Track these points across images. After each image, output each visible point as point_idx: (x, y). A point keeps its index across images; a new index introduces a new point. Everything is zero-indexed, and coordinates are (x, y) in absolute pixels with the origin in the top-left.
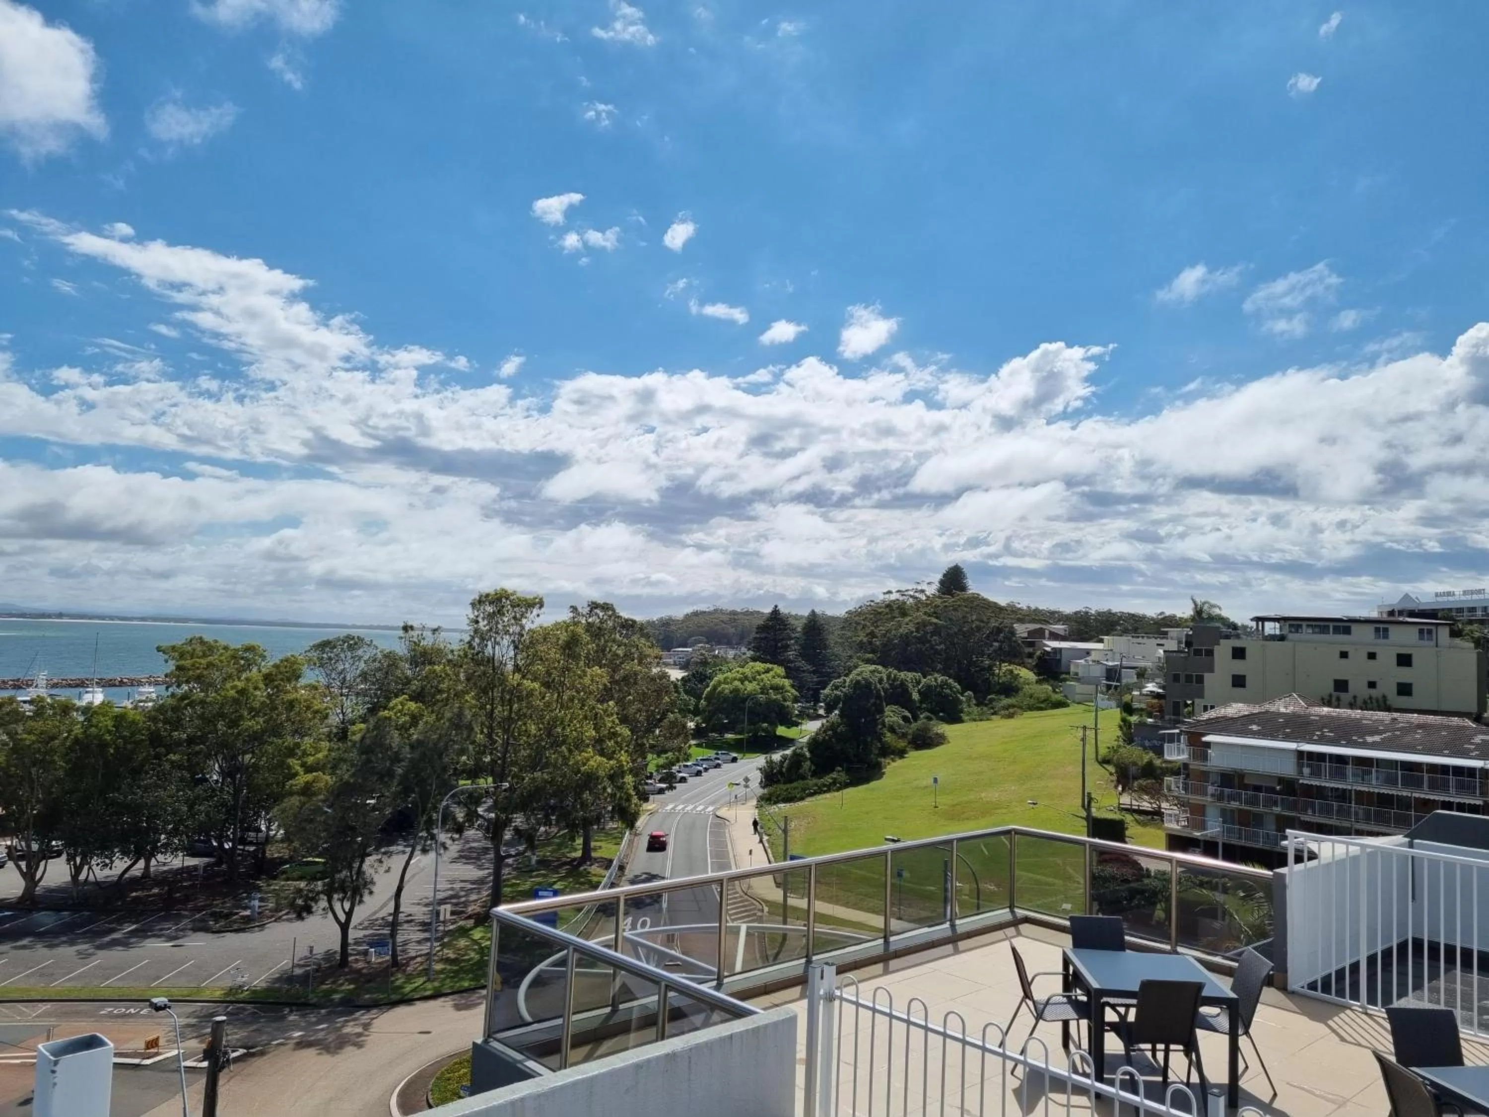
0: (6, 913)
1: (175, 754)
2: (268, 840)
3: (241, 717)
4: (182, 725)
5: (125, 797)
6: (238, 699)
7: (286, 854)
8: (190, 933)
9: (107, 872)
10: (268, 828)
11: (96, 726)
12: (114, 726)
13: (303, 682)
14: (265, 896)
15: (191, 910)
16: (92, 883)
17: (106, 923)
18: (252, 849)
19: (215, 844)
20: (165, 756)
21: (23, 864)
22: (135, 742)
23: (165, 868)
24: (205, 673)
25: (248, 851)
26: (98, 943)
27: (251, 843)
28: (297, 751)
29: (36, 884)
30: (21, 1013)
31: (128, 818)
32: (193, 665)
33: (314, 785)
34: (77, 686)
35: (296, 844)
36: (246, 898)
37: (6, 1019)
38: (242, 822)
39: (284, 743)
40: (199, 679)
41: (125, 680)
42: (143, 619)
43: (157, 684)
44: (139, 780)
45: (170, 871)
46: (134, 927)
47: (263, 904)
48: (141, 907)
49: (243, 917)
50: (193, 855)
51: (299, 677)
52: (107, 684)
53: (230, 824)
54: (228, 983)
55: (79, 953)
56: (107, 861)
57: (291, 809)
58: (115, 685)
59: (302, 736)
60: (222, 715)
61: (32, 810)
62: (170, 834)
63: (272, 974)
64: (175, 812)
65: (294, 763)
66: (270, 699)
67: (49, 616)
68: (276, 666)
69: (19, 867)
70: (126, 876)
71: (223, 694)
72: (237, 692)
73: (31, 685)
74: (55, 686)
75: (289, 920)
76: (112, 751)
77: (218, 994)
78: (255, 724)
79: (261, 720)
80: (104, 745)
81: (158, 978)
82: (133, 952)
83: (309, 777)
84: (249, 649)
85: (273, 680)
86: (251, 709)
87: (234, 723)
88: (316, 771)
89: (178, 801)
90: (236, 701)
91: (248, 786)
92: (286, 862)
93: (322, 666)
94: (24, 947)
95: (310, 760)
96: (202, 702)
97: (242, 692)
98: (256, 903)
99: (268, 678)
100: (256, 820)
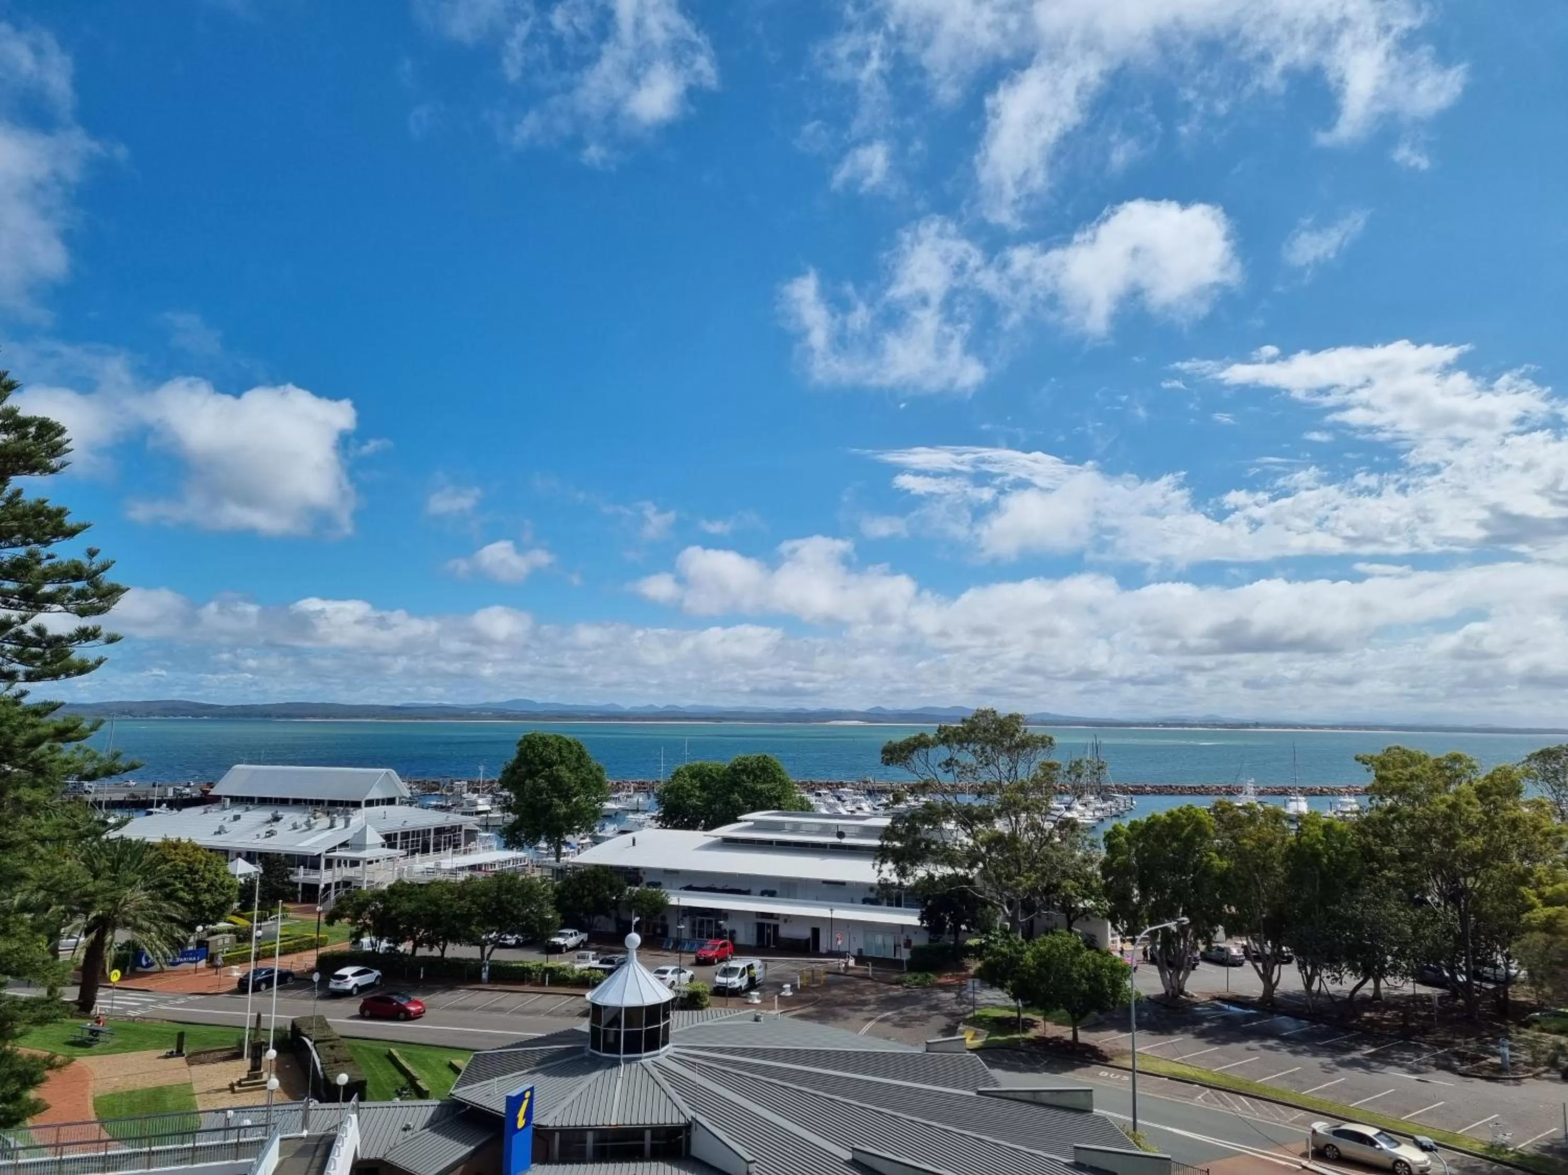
0: (1252, 1011)
1: (1389, 870)
2: (1509, 980)
3: (1456, 836)
4: (1393, 840)
5: (1346, 910)
6: (1451, 814)
7: (1532, 999)
8: (1434, 1069)
9: (1337, 986)
10: (1507, 965)
11: (1307, 835)
12: (1324, 836)
13: (1524, 798)
14: (1516, 1045)
15: (1430, 1044)
16: (1325, 996)
17: (1345, 1040)
18: (1491, 986)
19: (1447, 974)
20: (1380, 871)
21: (1260, 965)
22: (1346, 853)
23: (1396, 993)
24: (1409, 784)
25: (1485, 988)
26: (1338, 1059)
27: (1488, 980)
28: (1531, 879)
29: (1274, 987)
30: (1280, 1115)
31: (1351, 933)
32: (1395, 776)
33: (1559, 920)
34: (1281, 794)
35: (1548, 990)
36: (1492, 1043)
37: (1267, 1118)
38: (1475, 952)
39: (1511, 868)
40: (1402, 791)
41: (1325, 790)
42: (1333, 727)
43: (1356, 794)
44: (1357, 894)
45: (1401, 997)
46: (1373, 1050)
47: (1513, 1054)
48: (1376, 1030)
49: (1492, 1064)
50: (1425, 983)
51: (1519, 792)
52: (1309, 793)
53: (1462, 955)
54: (1488, 1138)
55: (1323, 1066)
56: (1337, 975)
57: (1534, 947)
58: (1316, 795)
59: (1533, 861)
60: (1432, 831)
61: (1262, 913)
62: (1395, 956)
63: (1539, 1140)
64: (1398, 933)
65: (1528, 892)
66: (1488, 816)
67: (1247, 726)
68: (1490, 778)
69: (1256, 967)
70: (1358, 993)
71: (1432, 808)
72: (1448, 807)
73: (1241, 792)
74: (1261, 793)
75: (1551, 1079)
76: (1325, 861)
77: (1478, 1148)
78: (1477, 843)
79: (1481, 840)
80: (1317, 855)
81: (1408, 1112)
82: (1375, 1078)
83: (1551, 911)
84: (1457, 759)
85: (1489, 795)
86: (1467, 827)
87: (1449, 842)
88: (1560, 905)
89: (1400, 921)
90: (1448, 818)
91: (1476, 914)
92: (1534, 1009)
93: (1546, 779)
94: (1270, 1048)
95: (1548, 891)
96: (1411, 816)
97: (1454, 806)
98: (1506, 1051)
99: (1483, 792)
100: (1491, 954)
